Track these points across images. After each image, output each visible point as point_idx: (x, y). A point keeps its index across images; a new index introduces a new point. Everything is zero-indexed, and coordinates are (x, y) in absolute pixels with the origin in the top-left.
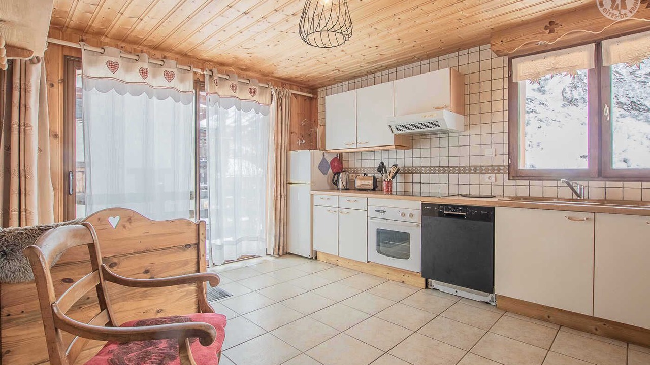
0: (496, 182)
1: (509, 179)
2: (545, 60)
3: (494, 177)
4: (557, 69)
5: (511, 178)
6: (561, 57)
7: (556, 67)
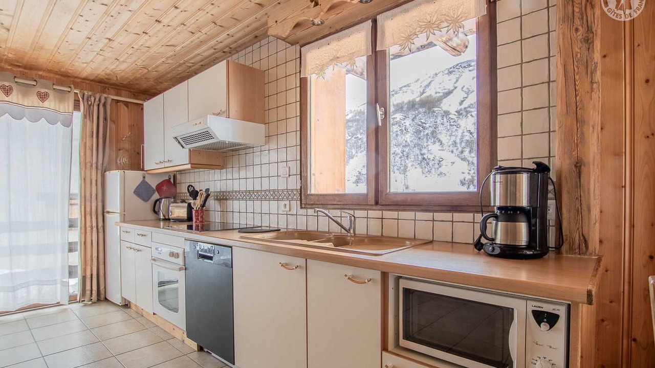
0: (290, 211)
1: (301, 208)
2: (329, 46)
3: (288, 204)
4: (338, 58)
5: (303, 206)
6: (343, 42)
7: (338, 56)
